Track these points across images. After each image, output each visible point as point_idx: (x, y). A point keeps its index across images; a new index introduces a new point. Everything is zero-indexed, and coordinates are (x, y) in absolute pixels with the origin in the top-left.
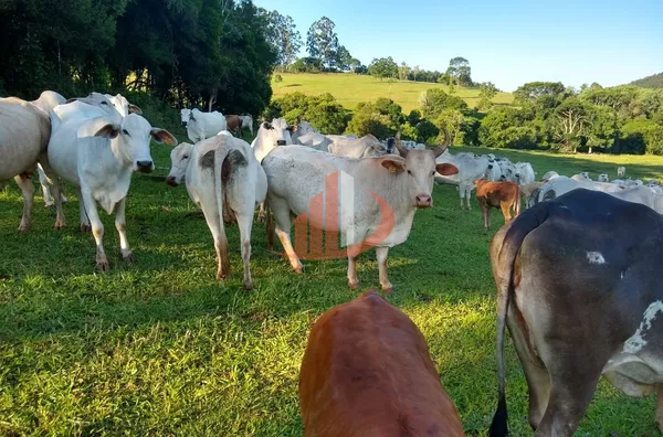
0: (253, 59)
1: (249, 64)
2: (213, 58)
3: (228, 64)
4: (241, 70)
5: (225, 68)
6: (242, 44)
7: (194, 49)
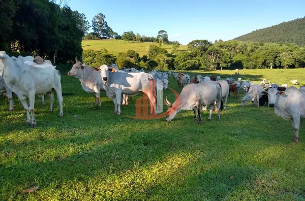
0: (73, 35)
1: (72, 37)
2: (55, 36)
3: (62, 39)
4: (68, 41)
5: (61, 40)
6: (67, 28)
7: (46, 32)
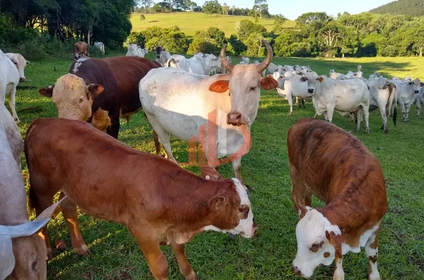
1: (114, 7)
2: (86, 4)
3: (97, 9)
4: (108, 12)
5: (95, 12)
